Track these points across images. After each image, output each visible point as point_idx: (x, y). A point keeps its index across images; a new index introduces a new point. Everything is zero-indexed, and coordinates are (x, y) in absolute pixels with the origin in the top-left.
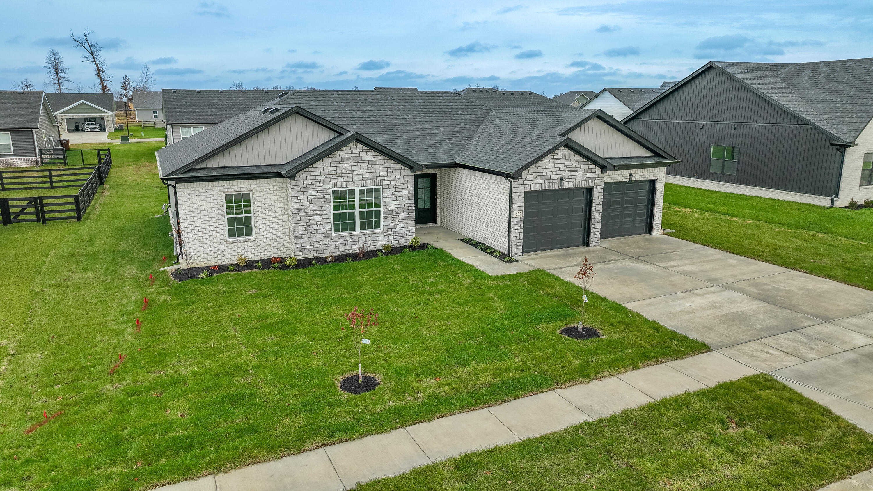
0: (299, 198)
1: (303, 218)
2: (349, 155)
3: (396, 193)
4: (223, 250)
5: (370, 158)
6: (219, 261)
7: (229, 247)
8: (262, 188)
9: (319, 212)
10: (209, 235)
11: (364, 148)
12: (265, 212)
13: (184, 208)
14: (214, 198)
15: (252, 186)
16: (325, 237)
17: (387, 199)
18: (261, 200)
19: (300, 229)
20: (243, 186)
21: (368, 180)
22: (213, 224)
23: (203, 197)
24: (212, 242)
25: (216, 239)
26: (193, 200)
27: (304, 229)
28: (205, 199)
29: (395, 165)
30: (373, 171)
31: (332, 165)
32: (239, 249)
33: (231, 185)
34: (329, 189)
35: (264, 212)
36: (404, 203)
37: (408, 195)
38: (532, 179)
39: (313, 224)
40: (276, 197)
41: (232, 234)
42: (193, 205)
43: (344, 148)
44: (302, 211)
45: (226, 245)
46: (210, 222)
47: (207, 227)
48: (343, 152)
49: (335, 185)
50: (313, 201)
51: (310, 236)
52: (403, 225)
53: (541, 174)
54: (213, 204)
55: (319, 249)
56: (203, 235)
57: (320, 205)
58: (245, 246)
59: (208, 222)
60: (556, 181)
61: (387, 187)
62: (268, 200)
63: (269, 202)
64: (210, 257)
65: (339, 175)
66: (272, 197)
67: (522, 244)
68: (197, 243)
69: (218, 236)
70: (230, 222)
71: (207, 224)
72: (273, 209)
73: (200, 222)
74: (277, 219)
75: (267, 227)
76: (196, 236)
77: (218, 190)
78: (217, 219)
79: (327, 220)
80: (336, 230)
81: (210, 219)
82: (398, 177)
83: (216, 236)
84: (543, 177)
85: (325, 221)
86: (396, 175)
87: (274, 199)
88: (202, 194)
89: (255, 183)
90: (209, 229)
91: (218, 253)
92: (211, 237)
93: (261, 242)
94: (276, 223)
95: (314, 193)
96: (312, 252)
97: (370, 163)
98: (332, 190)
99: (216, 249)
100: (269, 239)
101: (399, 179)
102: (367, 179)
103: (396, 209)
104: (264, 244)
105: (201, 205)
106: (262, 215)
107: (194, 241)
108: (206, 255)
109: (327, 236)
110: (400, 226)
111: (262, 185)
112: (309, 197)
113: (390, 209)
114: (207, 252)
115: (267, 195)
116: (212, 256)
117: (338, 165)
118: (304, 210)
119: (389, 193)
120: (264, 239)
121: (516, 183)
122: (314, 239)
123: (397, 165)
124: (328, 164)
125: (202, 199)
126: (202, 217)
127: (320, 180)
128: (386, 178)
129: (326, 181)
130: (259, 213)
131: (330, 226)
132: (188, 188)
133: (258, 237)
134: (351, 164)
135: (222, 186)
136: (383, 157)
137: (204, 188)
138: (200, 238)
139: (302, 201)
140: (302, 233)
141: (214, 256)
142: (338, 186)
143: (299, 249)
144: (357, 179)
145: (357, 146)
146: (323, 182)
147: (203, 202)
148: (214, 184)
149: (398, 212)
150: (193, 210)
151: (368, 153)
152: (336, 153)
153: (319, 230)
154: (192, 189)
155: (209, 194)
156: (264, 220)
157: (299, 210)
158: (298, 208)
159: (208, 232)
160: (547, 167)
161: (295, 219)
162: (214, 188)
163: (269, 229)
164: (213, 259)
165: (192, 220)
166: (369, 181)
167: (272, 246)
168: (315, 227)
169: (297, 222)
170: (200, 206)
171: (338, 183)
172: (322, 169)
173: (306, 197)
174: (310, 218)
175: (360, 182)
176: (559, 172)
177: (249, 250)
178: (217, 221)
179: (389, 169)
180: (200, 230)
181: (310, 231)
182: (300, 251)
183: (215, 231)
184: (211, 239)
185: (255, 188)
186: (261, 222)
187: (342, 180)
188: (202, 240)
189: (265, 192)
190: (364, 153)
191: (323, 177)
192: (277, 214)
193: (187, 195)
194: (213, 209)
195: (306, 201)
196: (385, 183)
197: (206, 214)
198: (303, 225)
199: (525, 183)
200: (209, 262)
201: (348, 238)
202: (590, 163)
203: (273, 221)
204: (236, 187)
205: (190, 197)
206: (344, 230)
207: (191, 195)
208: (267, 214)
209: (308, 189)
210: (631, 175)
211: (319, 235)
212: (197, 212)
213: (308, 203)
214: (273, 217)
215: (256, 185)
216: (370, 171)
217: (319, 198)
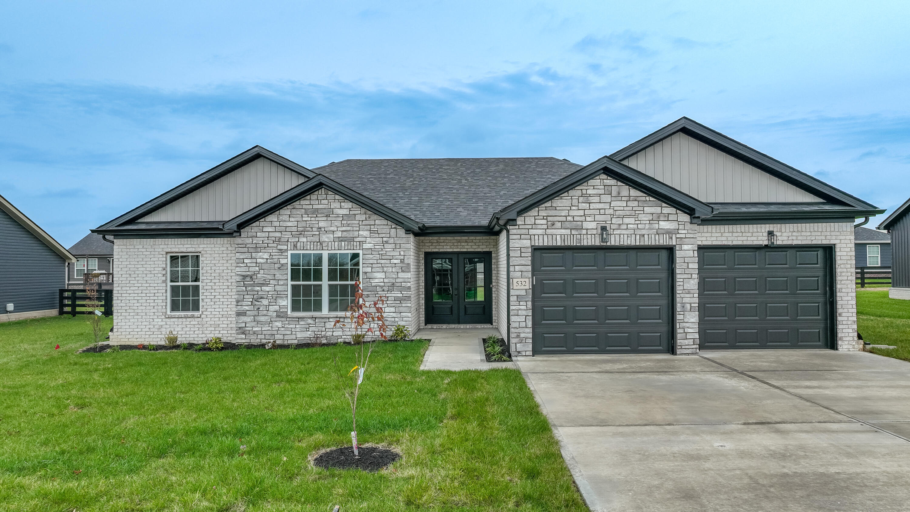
0: (246, 261)
1: (250, 288)
2: (315, 207)
3: (383, 261)
4: (160, 325)
5: (346, 212)
6: (154, 340)
7: (168, 323)
8: (214, 249)
9: (271, 282)
10: (145, 304)
11: (337, 197)
12: (215, 281)
13: (119, 269)
14: (155, 259)
15: (201, 246)
16: (278, 316)
17: (369, 270)
18: (212, 265)
19: (244, 303)
20: (190, 246)
21: (342, 241)
22: (152, 291)
23: (142, 256)
24: (148, 314)
25: (154, 311)
26: (131, 260)
27: (250, 303)
28: (145, 260)
29: (380, 222)
30: (349, 228)
31: (291, 219)
32: (180, 326)
33: (176, 243)
34: (287, 250)
35: (213, 281)
36: (394, 276)
37: (401, 265)
38: (545, 227)
39: (262, 298)
40: (230, 262)
41: (175, 307)
42: (130, 266)
43: (308, 197)
44: (248, 279)
45: (164, 320)
46: (149, 288)
47: (144, 295)
48: (308, 202)
49: (295, 246)
50: (264, 267)
51: (257, 314)
52: (393, 309)
53: (564, 219)
54: (154, 266)
55: (269, 332)
56: (138, 305)
57: (273, 272)
58: (188, 323)
59: (145, 288)
60: (595, 232)
61: (370, 252)
62: (219, 265)
63: (221, 268)
64: (144, 333)
65: (301, 233)
66: (225, 262)
67: (530, 335)
68: (131, 314)
69: (156, 307)
70: (175, 290)
71: (144, 292)
72: (225, 278)
73: (137, 288)
74: (229, 290)
75: (216, 300)
76: (130, 305)
77: (160, 250)
78: (156, 285)
79: (282, 293)
80: (295, 308)
81: (148, 285)
82: (385, 239)
83: (154, 307)
84: (567, 225)
85: (278, 295)
86: (383, 235)
87: (228, 265)
88: (141, 253)
89: (205, 242)
90: (146, 298)
91: (153, 330)
92: (148, 308)
93: (207, 320)
94: (228, 297)
95: (266, 256)
96: (259, 336)
97: (345, 218)
98: (290, 252)
99: (153, 323)
100: (217, 316)
101: (387, 242)
102: (341, 239)
103: (382, 284)
104: (212, 323)
105: (139, 266)
106: (211, 284)
107: (128, 311)
108: (140, 330)
109: (281, 315)
110: (387, 310)
111: (213, 246)
112: (259, 261)
113: (373, 284)
114: (142, 327)
115: (218, 259)
116: (147, 333)
117: (300, 219)
118: (251, 277)
119: (371, 262)
120: (211, 316)
121: (514, 231)
122: (262, 319)
123: (385, 222)
124: (286, 218)
125: (141, 259)
126: (139, 282)
127: (274, 239)
128: (368, 240)
129: (282, 239)
130: (208, 281)
131: (287, 302)
132: (126, 245)
133: (204, 313)
134: (317, 219)
135: (165, 244)
136: (363, 210)
137: (145, 247)
138: (134, 308)
139: (248, 265)
140: (247, 308)
141: (149, 333)
142: (298, 248)
143: (242, 331)
144: (327, 240)
145: (327, 194)
146: (279, 240)
147: (142, 263)
148: (157, 242)
149: (386, 289)
150: (130, 272)
151: (343, 204)
152: (298, 202)
153: (270, 307)
154: (130, 247)
155: (149, 253)
156: (213, 291)
157: (244, 277)
158: (244, 274)
159: (144, 301)
160: (573, 208)
161: (239, 289)
162: (156, 246)
163: (218, 303)
164: (147, 336)
165: (127, 285)
166: (343, 243)
167: (221, 326)
168: (265, 302)
169: (241, 293)
170: (138, 268)
171: (299, 244)
172: (277, 224)
173: (254, 261)
174: (259, 288)
175: (330, 243)
176: (598, 218)
177: (192, 329)
178: (156, 288)
179: (372, 227)
180: (136, 298)
181: (257, 307)
182: (243, 333)
183: (152, 301)
184: (147, 311)
185: (205, 249)
186: (209, 294)
187: (305, 240)
188: (136, 311)
189: (216, 255)
190: (337, 205)
191: (278, 235)
192: (230, 284)
193: (125, 253)
194: (153, 272)
195: (255, 265)
196: (365, 246)
197: (145, 279)
198: (249, 299)
199: (532, 232)
200: (143, 340)
201: (310, 321)
202: (664, 205)
203: (224, 294)
204: (182, 246)
205: (127, 256)
206: (307, 308)
207: (129, 254)
208: (217, 284)
209: (257, 249)
210: (771, 233)
211: (270, 313)
212: (134, 276)
213: (257, 268)
214: (224, 287)
215: (205, 246)
216: (344, 229)
217: (271, 263)
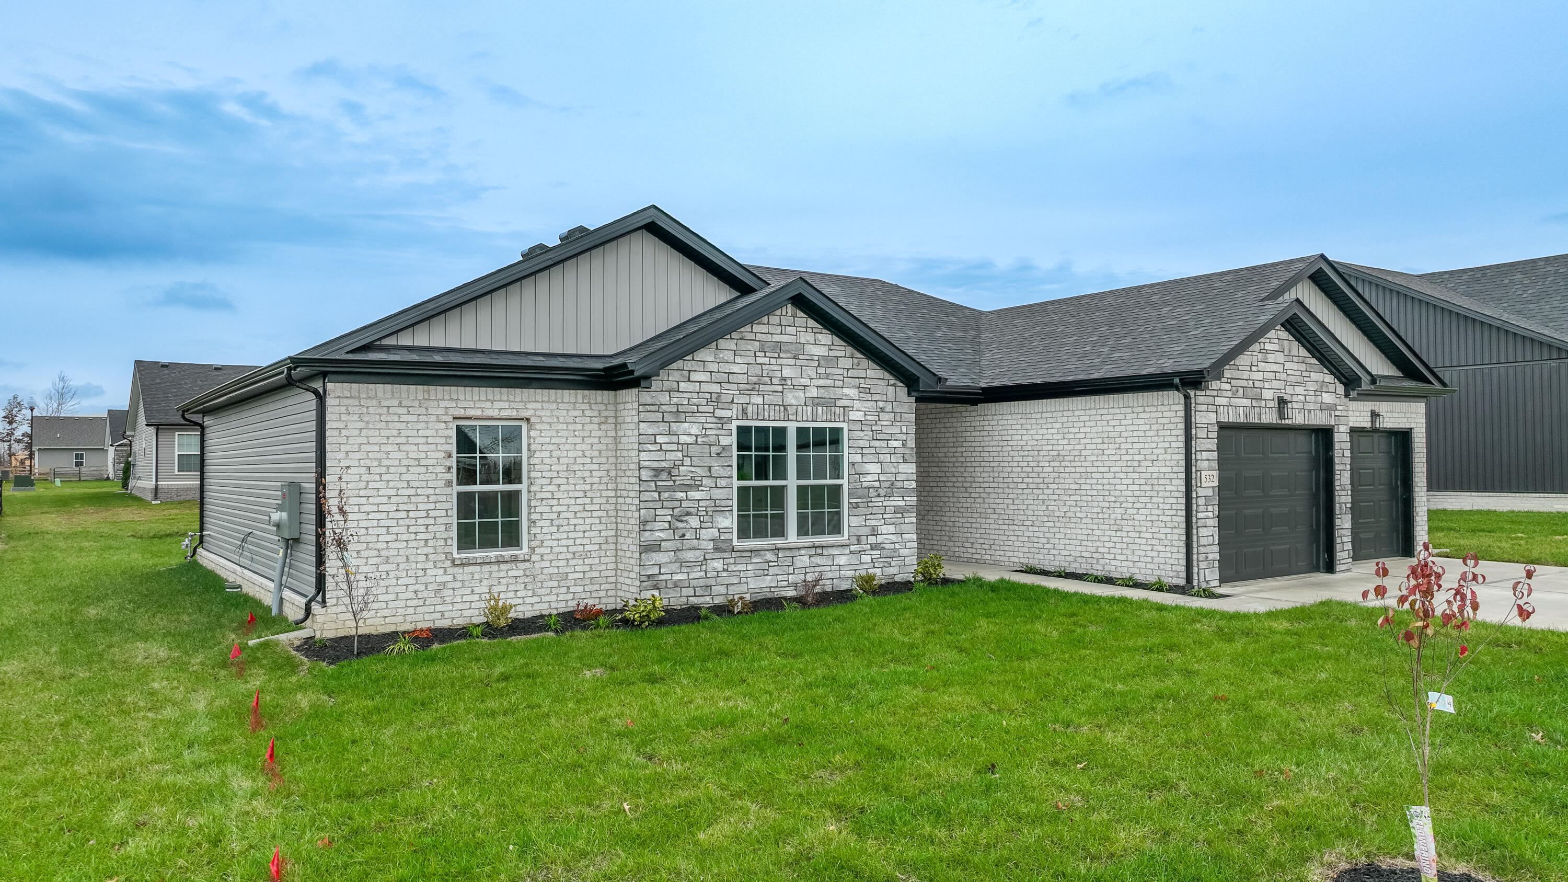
0: (660, 439)
1: (666, 495)
2: (777, 338)
3: (877, 444)
4: (440, 584)
5: (822, 351)
6: (427, 617)
7: (459, 577)
8: (556, 413)
9: (705, 481)
10: (405, 537)
11: (811, 323)
12: (559, 481)
13: (342, 455)
14: (428, 433)
15: (529, 406)
16: (717, 549)
17: (858, 458)
18: (552, 447)
19: (657, 526)
20: (506, 405)
21: (818, 405)
22: (421, 506)
23: (398, 425)
24: (412, 558)
25: (426, 550)
26: (372, 433)
27: (667, 525)
28: (404, 433)
29: (874, 372)
30: (829, 382)
31: (738, 360)
32: (485, 582)
33: (476, 398)
34: (731, 419)
35: (556, 481)
36: (893, 470)
37: (902, 450)
39: (688, 514)
41: (466, 539)
42: (368, 448)
43: (765, 319)
44: (664, 476)
45: (450, 571)
46: (413, 499)
47: (404, 515)
48: (764, 329)
49: (744, 412)
50: (693, 450)
51: (679, 545)
52: (892, 529)
53: (1244, 383)
54: (425, 448)
55: (702, 582)
56: (388, 538)
57: (707, 461)
58: (503, 574)
59: (405, 499)
60: (1271, 404)
61: (858, 426)
62: (567, 447)
63: (571, 454)
64: (402, 604)
65: (753, 388)
66: (579, 440)
68: (371, 561)
69: (430, 543)
70: (465, 503)
71: (402, 507)
72: (579, 474)
73: (385, 500)
74: (588, 501)
75: (561, 522)
76: (369, 539)
77: (440, 411)
78: (431, 491)
79: (724, 503)
80: (743, 533)
81: (412, 492)
82: (881, 404)
83: (426, 541)
84: (1250, 393)
85: (717, 508)
86: (878, 397)
88: (396, 418)
89: (539, 398)
90: (408, 522)
91: (425, 594)
92: (411, 544)
93: (544, 564)
94: (585, 514)
95: (695, 430)
96: (685, 592)
97: (822, 362)
98: (735, 423)
99: (423, 580)
100: (563, 556)
101: (882, 410)
102: (816, 402)
103: (877, 484)
104: (551, 571)
105: (390, 448)
106: (550, 488)
107: (363, 554)
108: (393, 597)
109: (721, 546)
110: (884, 529)
111: (554, 406)
112: (683, 439)
113: (865, 485)
114: (398, 589)
115: (565, 433)
116: (410, 603)
117: (752, 360)
118: (670, 473)
119: (862, 444)
120: (551, 557)
122: (690, 556)
123: (881, 373)
124: (729, 356)
125: (395, 433)
126: (391, 484)
127: (708, 396)
128: (857, 404)
129: (724, 398)
130: (544, 481)
131: (729, 521)
132: (359, 398)
133: (538, 550)
134: (780, 361)
135: (452, 399)
136: (850, 350)
137: (404, 403)
138: (379, 546)
139: (664, 447)
140: (661, 535)
141: (415, 603)
142: (750, 416)
143: (653, 582)
144: (794, 402)
145: (794, 316)
146: (716, 400)
147: (399, 440)
148: (432, 393)
149: (882, 492)
150: (368, 463)
151: (820, 336)
152: (748, 328)
153: (703, 531)
154: (370, 402)
155: (414, 418)
156: (555, 502)
157: (657, 471)
158: (656, 465)
159: (404, 529)
161: (646, 496)
162: (431, 403)
163: (566, 528)
164: (411, 611)
165: (362, 493)
166: (820, 408)
167: (571, 576)
168: (694, 522)
169: (651, 505)
170: (387, 453)
171: (750, 408)
172: (714, 367)
173: (675, 439)
174: (683, 494)
175: (800, 408)
176: (1276, 384)
177: (511, 588)
178: (432, 499)
179: (862, 381)
180: (382, 523)
181: (681, 532)
182: (656, 587)
183: (423, 529)
184: (409, 552)
185: (539, 413)
186: (548, 509)
187: (759, 400)
188: (383, 553)
189: (560, 427)
190: (810, 337)
191: (716, 388)
193: (356, 417)
194: (423, 463)
195: (675, 447)
196: (854, 415)
197: (404, 477)
198: (665, 515)
200: (401, 619)
201: (770, 556)
203: (577, 508)
204: (488, 404)
205: (361, 425)
206: (760, 533)
207: (366, 418)
208: (563, 488)
209: (679, 414)
210: (1374, 415)
211: (704, 545)
212: (378, 470)
213: (680, 454)
214: (577, 494)
215: (539, 406)
216: (821, 382)
217: (705, 444)
